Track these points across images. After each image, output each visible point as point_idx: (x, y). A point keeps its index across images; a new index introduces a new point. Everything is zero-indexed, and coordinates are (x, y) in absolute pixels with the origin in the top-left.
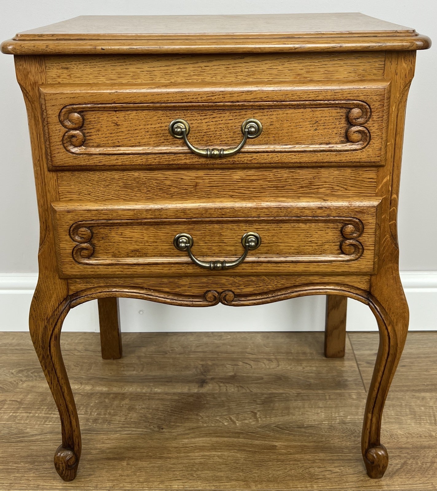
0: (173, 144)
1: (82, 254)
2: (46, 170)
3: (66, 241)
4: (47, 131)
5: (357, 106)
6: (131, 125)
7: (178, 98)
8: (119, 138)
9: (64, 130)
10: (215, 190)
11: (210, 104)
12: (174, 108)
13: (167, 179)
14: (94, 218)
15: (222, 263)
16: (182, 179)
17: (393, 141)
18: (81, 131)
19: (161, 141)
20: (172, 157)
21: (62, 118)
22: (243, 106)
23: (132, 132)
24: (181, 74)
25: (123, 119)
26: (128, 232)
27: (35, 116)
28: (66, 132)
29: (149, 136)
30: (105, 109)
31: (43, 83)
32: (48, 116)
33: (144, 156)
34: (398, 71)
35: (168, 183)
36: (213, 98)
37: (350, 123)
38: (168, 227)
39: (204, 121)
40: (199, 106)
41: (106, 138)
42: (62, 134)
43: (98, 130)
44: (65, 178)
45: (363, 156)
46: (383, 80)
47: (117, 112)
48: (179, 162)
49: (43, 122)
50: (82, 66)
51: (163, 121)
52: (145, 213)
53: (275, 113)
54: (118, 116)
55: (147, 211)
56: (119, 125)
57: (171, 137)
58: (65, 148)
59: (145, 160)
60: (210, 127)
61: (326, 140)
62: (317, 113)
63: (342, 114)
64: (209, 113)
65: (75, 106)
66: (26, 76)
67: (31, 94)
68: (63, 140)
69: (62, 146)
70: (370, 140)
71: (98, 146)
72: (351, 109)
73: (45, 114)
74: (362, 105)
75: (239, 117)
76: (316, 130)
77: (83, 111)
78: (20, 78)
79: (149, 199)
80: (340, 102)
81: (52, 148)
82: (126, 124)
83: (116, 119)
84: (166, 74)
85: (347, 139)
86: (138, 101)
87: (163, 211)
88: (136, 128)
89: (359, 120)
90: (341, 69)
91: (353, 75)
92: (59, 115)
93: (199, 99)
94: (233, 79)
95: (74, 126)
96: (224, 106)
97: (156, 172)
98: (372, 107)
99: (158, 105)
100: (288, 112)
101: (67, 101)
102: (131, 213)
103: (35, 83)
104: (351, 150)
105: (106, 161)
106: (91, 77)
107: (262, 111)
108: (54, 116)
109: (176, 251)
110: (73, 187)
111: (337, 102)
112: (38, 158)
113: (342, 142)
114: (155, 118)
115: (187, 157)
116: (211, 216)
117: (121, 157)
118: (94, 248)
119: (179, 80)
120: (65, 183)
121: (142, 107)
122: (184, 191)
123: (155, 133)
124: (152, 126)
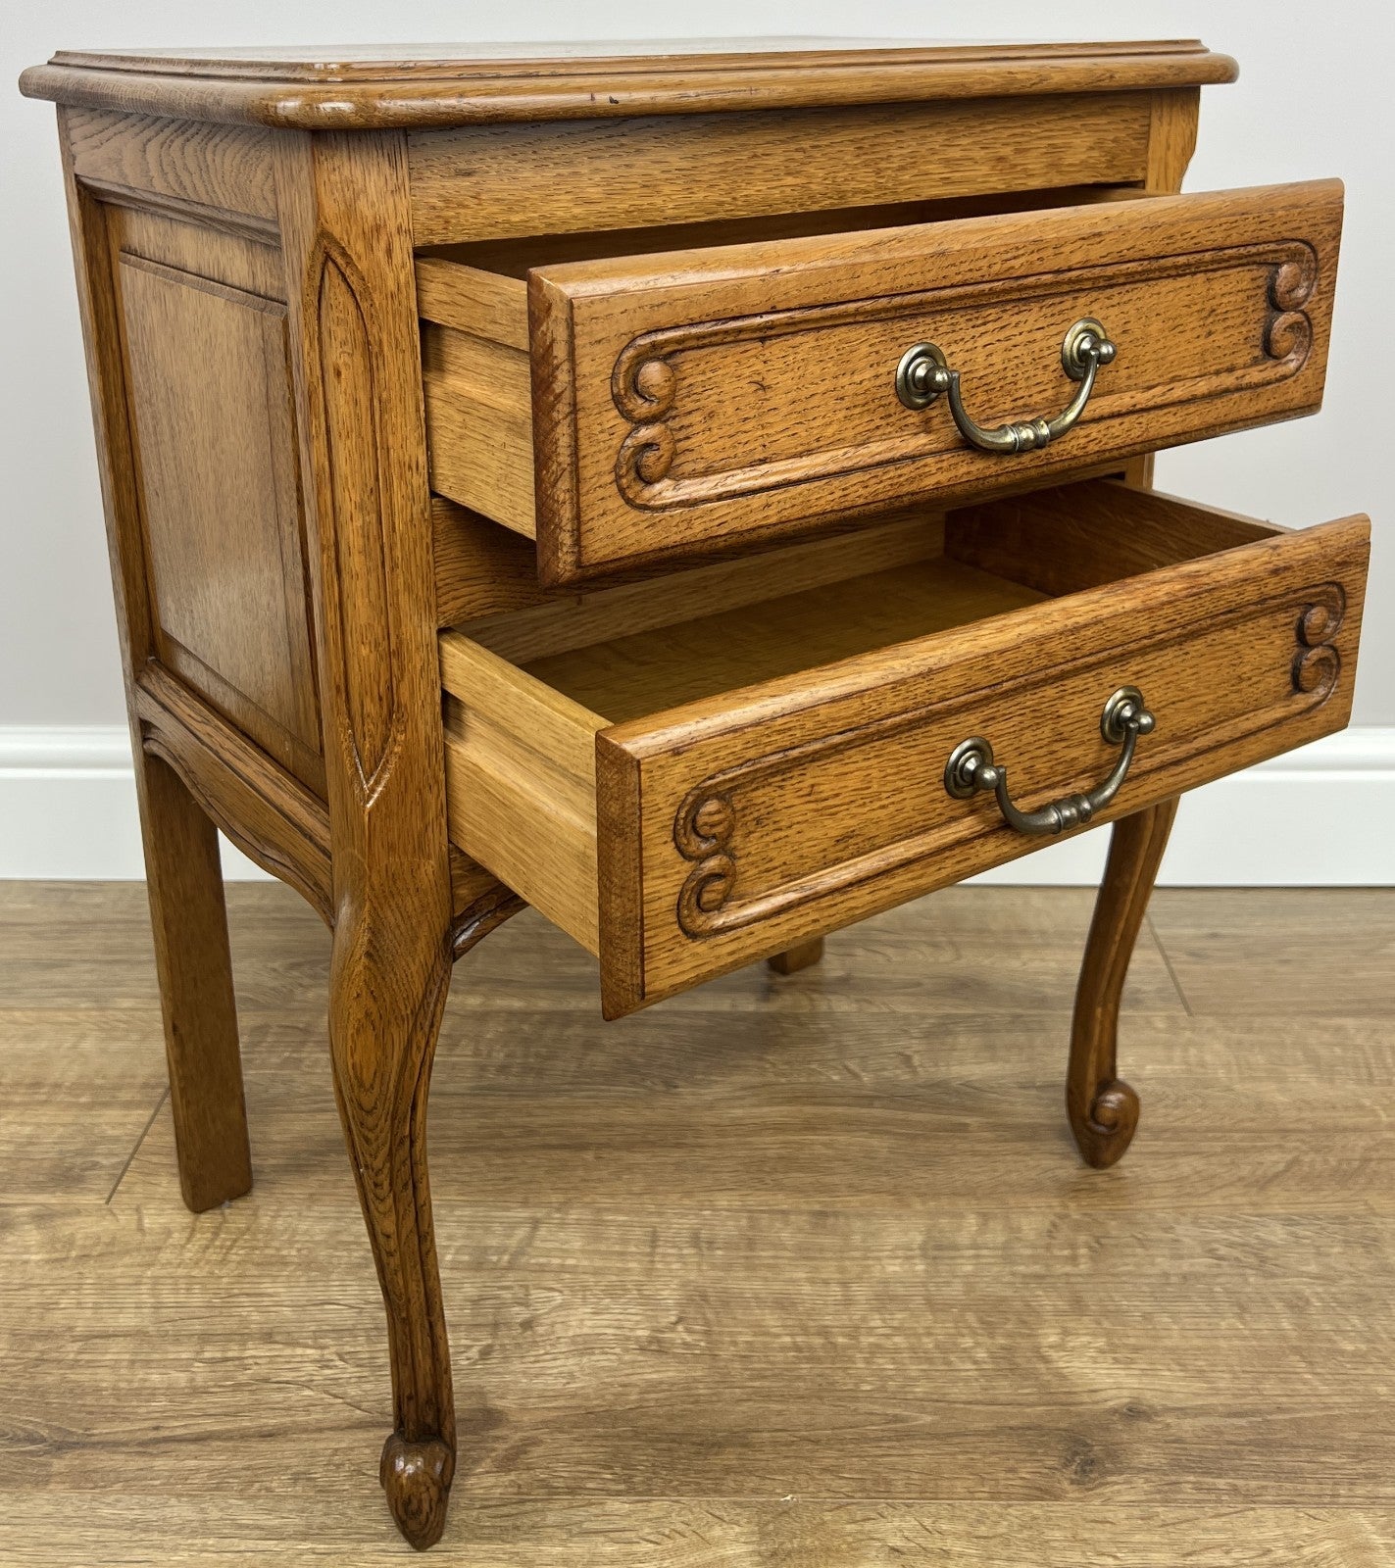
0: (905, 428)
6: (802, 382)
8: (765, 432)
9: (622, 428)
11: (1008, 284)
18: (666, 424)
19: (872, 426)
20: (908, 470)
21: (619, 387)
22: (1077, 280)
23: (803, 406)
25: (781, 362)
28: (629, 436)
29: (844, 413)
30: (737, 337)
32: (579, 383)
33: (837, 483)
37: (1276, 304)
39: (979, 343)
40: (977, 296)
41: (730, 436)
42: (616, 444)
43: (711, 415)
45: (1297, 393)
47: (768, 343)
48: (923, 484)
54: (768, 356)
56: (769, 387)
58: (622, 493)
59: (841, 493)
60: (994, 359)
62: (1216, 285)
63: (1259, 282)
64: (994, 313)
65: (661, 337)
68: (617, 466)
69: (614, 488)
70: (1310, 345)
71: (707, 472)
72: (1281, 265)
73: (564, 377)
74: (1302, 254)
75: (1059, 319)
76: (1210, 333)
77: (674, 354)
80: (1266, 248)
81: (585, 500)
82: (786, 381)
85: (1266, 351)
86: (834, 296)
88: (813, 389)
89: (1295, 294)
92: (613, 375)
95: (650, 410)
98: (1319, 256)
99: (884, 302)
100: (1161, 288)
104: (1277, 381)
107: (1108, 292)
108: (596, 381)
113: (1256, 361)
114: (864, 349)
115: (945, 464)
117: (778, 495)
123: (860, 400)
124: (857, 378)
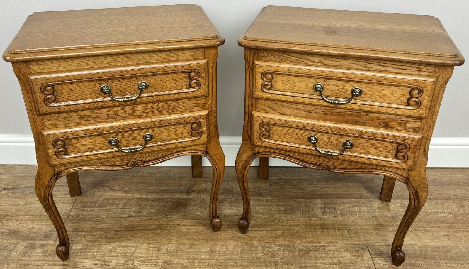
0: (103, 97)
1: (61, 154)
2: (36, 115)
3: (51, 148)
4: (34, 97)
5: (193, 72)
6: (80, 90)
7: (103, 75)
8: (74, 96)
9: (44, 96)
10: (128, 115)
11: (121, 76)
12: (102, 80)
13: (101, 113)
14: (65, 136)
15: (134, 149)
16: (109, 112)
17: (212, 85)
18: (53, 95)
19: (96, 96)
20: (103, 103)
21: (42, 90)
22: (138, 76)
23: (81, 93)
24: (104, 62)
25: (75, 87)
26: (83, 140)
27: (26, 89)
28: (46, 97)
29: (90, 94)
30: (65, 84)
31: (29, 73)
32: (35, 90)
33: (88, 104)
34: (211, 54)
35: (103, 114)
36: (122, 73)
37: (191, 79)
38: (105, 136)
39: (118, 84)
40: (115, 78)
41: (67, 97)
42: (43, 98)
43: (63, 94)
44: (46, 118)
45: (198, 93)
46: (204, 59)
48: (107, 105)
49: (32, 92)
50: (50, 63)
51: (97, 86)
52: (92, 131)
53: (154, 78)
54: (72, 86)
55: (94, 129)
56: (74, 90)
57: (102, 93)
58: (45, 104)
60: (122, 87)
61: (181, 88)
62: (175, 76)
63: (186, 75)
64: (121, 80)
65: (49, 84)
66: (19, 70)
67: (23, 79)
68: (44, 101)
69: (44, 104)
70: (201, 86)
71: (63, 101)
72: (191, 73)
73: (32, 89)
74: (196, 71)
75: (136, 81)
76: (175, 83)
77: (53, 86)
78: (16, 72)
79: (93, 123)
80: (185, 70)
81: (39, 105)
82: (77, 89)
83: (71, 87)
84: (96, 63)
85: (190, 86)
86: (82, 78)
87: (101, 129)
88: (83, 91)
89: (195, 78)
90: (184, 55)
91: (190, 57)
92: (41, 89)
93: (115, 75)
94: (132, 63)
95: (49, 93)
96: (128, 77)
97: (95, 110)
98: (200, 72)
99: (94, 79)
100: (161, 76)
101: (44, 82)
102: (85, 132)
103: (25, 73)
104: (192, 91)
105: (68, 108)
106: (55, 68)
107: (148, 77)
108: (38, 90)
109: (110, 146)
110: (51, 122)
111: (184, 71)
112: (30, 109)
113: (188, 88)
114: (92, 85)
115: (111, 103)
116: (127, 128)
117: (76, 106)
118: (67, 150)
119: (103, 66)
120: (47, 120)
121: (85, 81)
122: (111, 118)
123: (93, 92)
124: (91, 89)
